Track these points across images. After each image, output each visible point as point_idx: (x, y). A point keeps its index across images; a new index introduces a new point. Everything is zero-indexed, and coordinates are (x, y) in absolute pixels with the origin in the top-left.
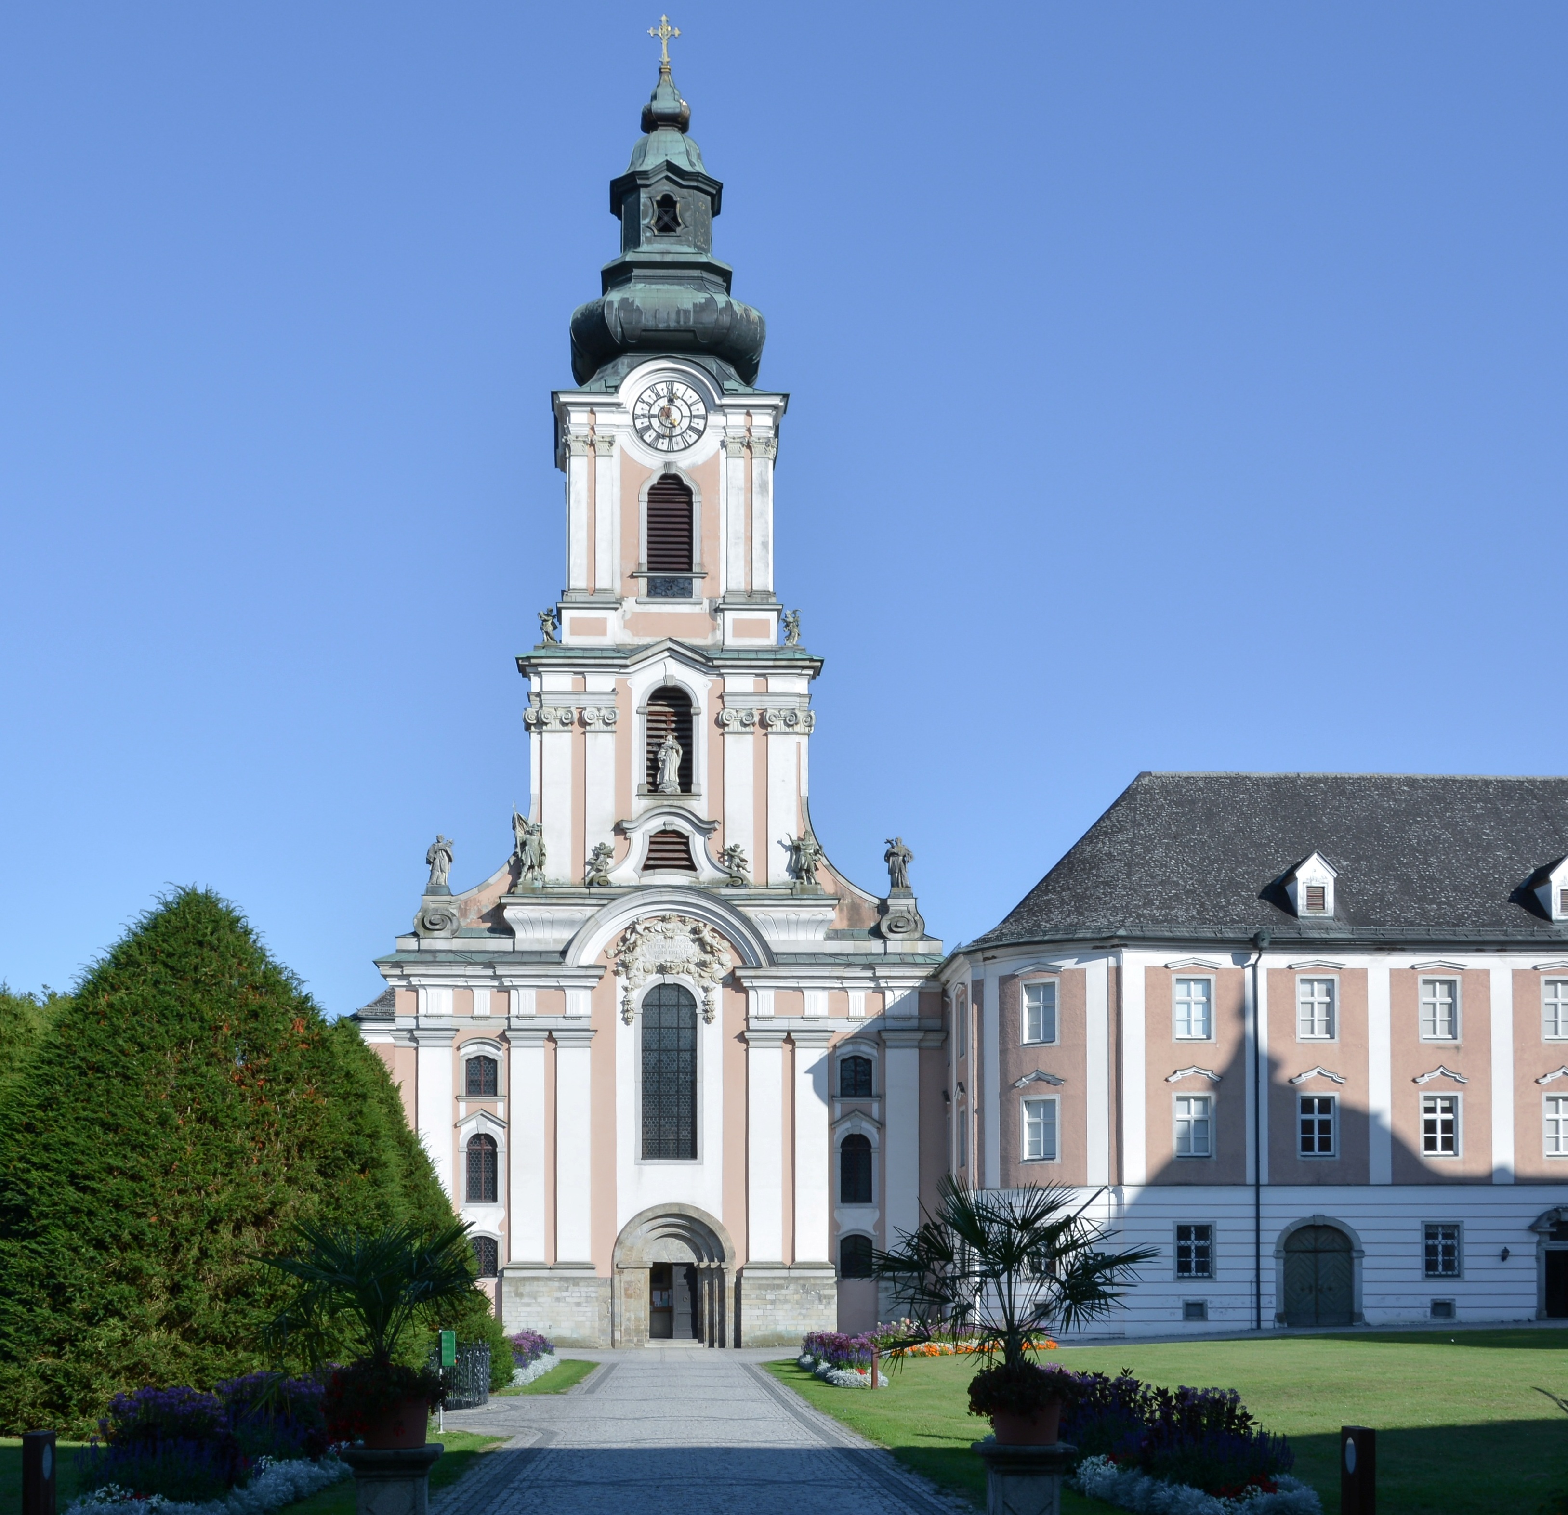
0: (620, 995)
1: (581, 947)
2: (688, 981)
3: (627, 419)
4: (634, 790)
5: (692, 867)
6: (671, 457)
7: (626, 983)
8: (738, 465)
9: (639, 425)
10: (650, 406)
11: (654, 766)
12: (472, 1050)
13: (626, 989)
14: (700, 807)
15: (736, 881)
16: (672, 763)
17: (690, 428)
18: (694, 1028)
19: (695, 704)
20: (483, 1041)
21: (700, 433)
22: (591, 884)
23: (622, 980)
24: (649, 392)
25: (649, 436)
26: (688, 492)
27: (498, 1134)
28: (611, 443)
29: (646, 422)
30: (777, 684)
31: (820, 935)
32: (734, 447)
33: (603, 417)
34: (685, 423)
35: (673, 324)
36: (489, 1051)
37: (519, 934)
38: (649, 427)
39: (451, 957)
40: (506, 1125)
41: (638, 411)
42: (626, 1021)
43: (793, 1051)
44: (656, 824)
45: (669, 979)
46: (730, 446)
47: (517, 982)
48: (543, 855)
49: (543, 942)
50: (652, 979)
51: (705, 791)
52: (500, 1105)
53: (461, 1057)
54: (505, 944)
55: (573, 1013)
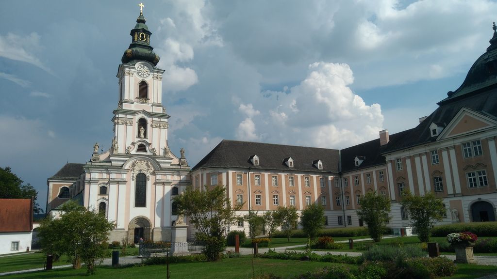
0: (132, 175)
1: (125, 166)
2: (145, 172)
3: (136, 71)
4: (135, 137)
5: (146, 152)
6: (144, 78)
7: (133, 172)
8: (156, 81)
9: (138, 72)
10: (140, 69)
11: (139, 133)
12: (102, 185)
14: (148, 141)
15: (154, 154)
16: (142, 131)
17: (147, 74)
18: (146, 181)
19: (147, 122)
20: (104, 183)
22: (127, 154)
24: (139, 66)
25: (140, 74)
26: (147, 84)
27: (106, 202)
28: (133, 74)
30: (162, 120)
31: (169, 165)
33: (132, 70)
36: (105, 185)
37: (113, 162)
38: (140, 72)
39: (98, 166)
40: (108, 200)
41: (138, 70)
42: (133, 180)
43: (164, 187)
44: (140, 143)
45: (141, 172)
46: (154, 78)
47: (112, 172)
48: (118, 147)
49: (117, 164)
50: (138, 172)
51: (149, 138)
52: (107, 196)
53: (99, 187)
54: (109, 164)
55: (123, 178)
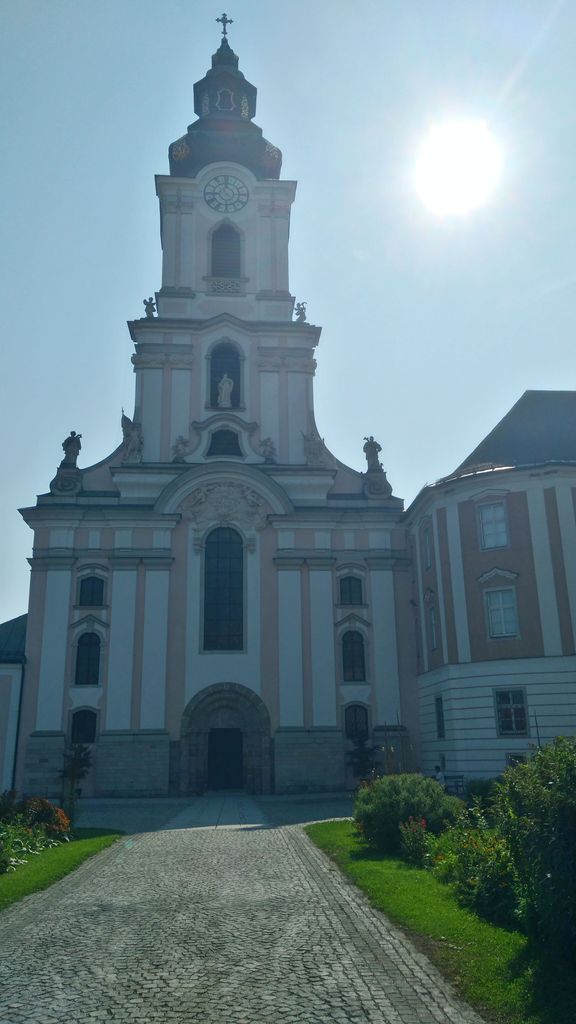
0: (192, 535)
1: (164, 503)
2: (238, 525)
3: (201, 194)
4: (203, 405)
5: (241, 453)
7: (195, 527)
8: (267, 221)
9: (208, 198)
10: (215, 188)
11: (215, 391)
12: (86, 573)
13: (195, 531)
14: (247, 416)
15: (269, 460)
16: (226, 388)
17: (238, 200)
18: (241, 558)
19: (241, 354)
20: (94, 567)
21: (244, 204)
22: (174, 462)
23: (192, 525)
24: (214, 181)
25: (214, 204)
26: (237, 234)
27: (101, 632)
28: (191, 207)
29: (212, 197)
30: (292, 343)
31: (323, 496)
32: (264, 212)
33: (186, 192)
34: (235, 198)
37: (123, 495)
38: (213, 200)
40: (107, 626)
41: (207, 191)
42: (196, 552)
43: (306, 574)
45: (225, 524)
48: (142, 443)
49: (139, 499)
50: (213, 524)
51: (248, 406)
52: (104, 612)
53: (78, 578)
54: (113, 501)
55: (158, 546)
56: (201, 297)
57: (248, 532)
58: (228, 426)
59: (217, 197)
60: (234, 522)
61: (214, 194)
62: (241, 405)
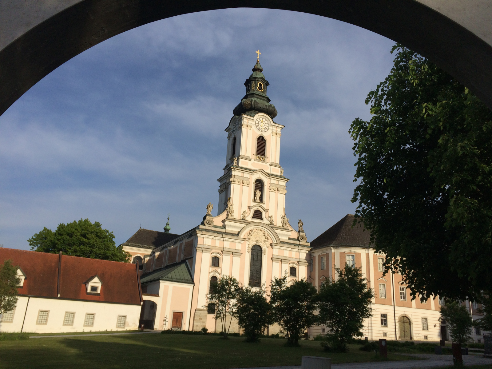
0: (247, 246)
1: (242, 233)
2: (261, 245)
3: (254, 123)
5: (262, 219)
6: (262, 133)
7: (249, 243)
8: (274, 138)
9: (256, 125)
10: (259, 122)
11: (255, 196)
12: (214, 255)
13: (249, 245)
14: (265, 206)
15: (271, 224)
17: (266, 128)
18: (261, 255)
19: (264, 184)
21: (268, 130)
22: (243, 219)
23: (248, 243)
24: (258, 119)
25: (258, 128)
26: (265, 140)
27: (218, 276)
28: (251, 127)
30: (280, 183)
31: (287, 239)
32: (274, 134)
33: (250, 121)
34: (265, 127)
35: (264, 107)
36: (218, 255)
40: (220, 274)
41: (256, 122)
42: (248, 253)
43: (281, 264)
44: (255, 208)
45: (257, 244)
46: (273, 133)
47: (226, 239)
48: (233, 211)
49: (232, 231)
50: (254, 243)
51: (265, 202)
52: (219, 269)
53: (212, 256)
54: (223, 230)
55: (238, 249)
56: (253, 161)
57: (264, 248)
58: (259, 209)
59: (259, 125)
60: (260, 243)
61: (258, 124)
62: (263, 202)
